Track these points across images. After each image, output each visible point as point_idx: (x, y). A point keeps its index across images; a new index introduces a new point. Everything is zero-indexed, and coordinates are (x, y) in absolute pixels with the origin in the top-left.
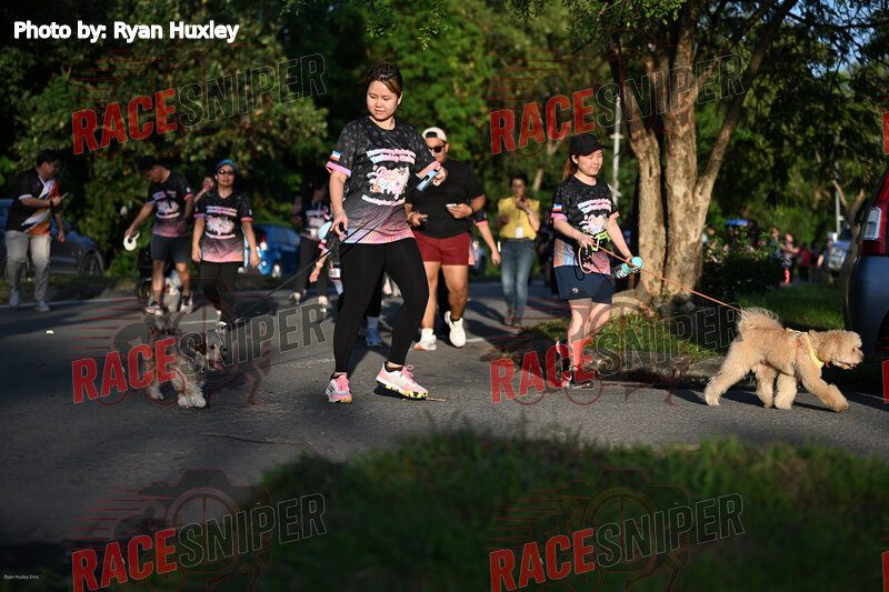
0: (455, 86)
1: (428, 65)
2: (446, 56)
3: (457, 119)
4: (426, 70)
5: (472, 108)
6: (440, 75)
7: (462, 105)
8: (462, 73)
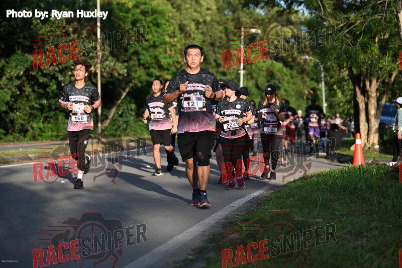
0: (168, 49)
1: (155, 39)
2: (163, 35)
3: (169, 64)
4: (154, 42)
5: (175, 59)
6: (161, 44)
7: (170, 57)
8: (170, 43)
